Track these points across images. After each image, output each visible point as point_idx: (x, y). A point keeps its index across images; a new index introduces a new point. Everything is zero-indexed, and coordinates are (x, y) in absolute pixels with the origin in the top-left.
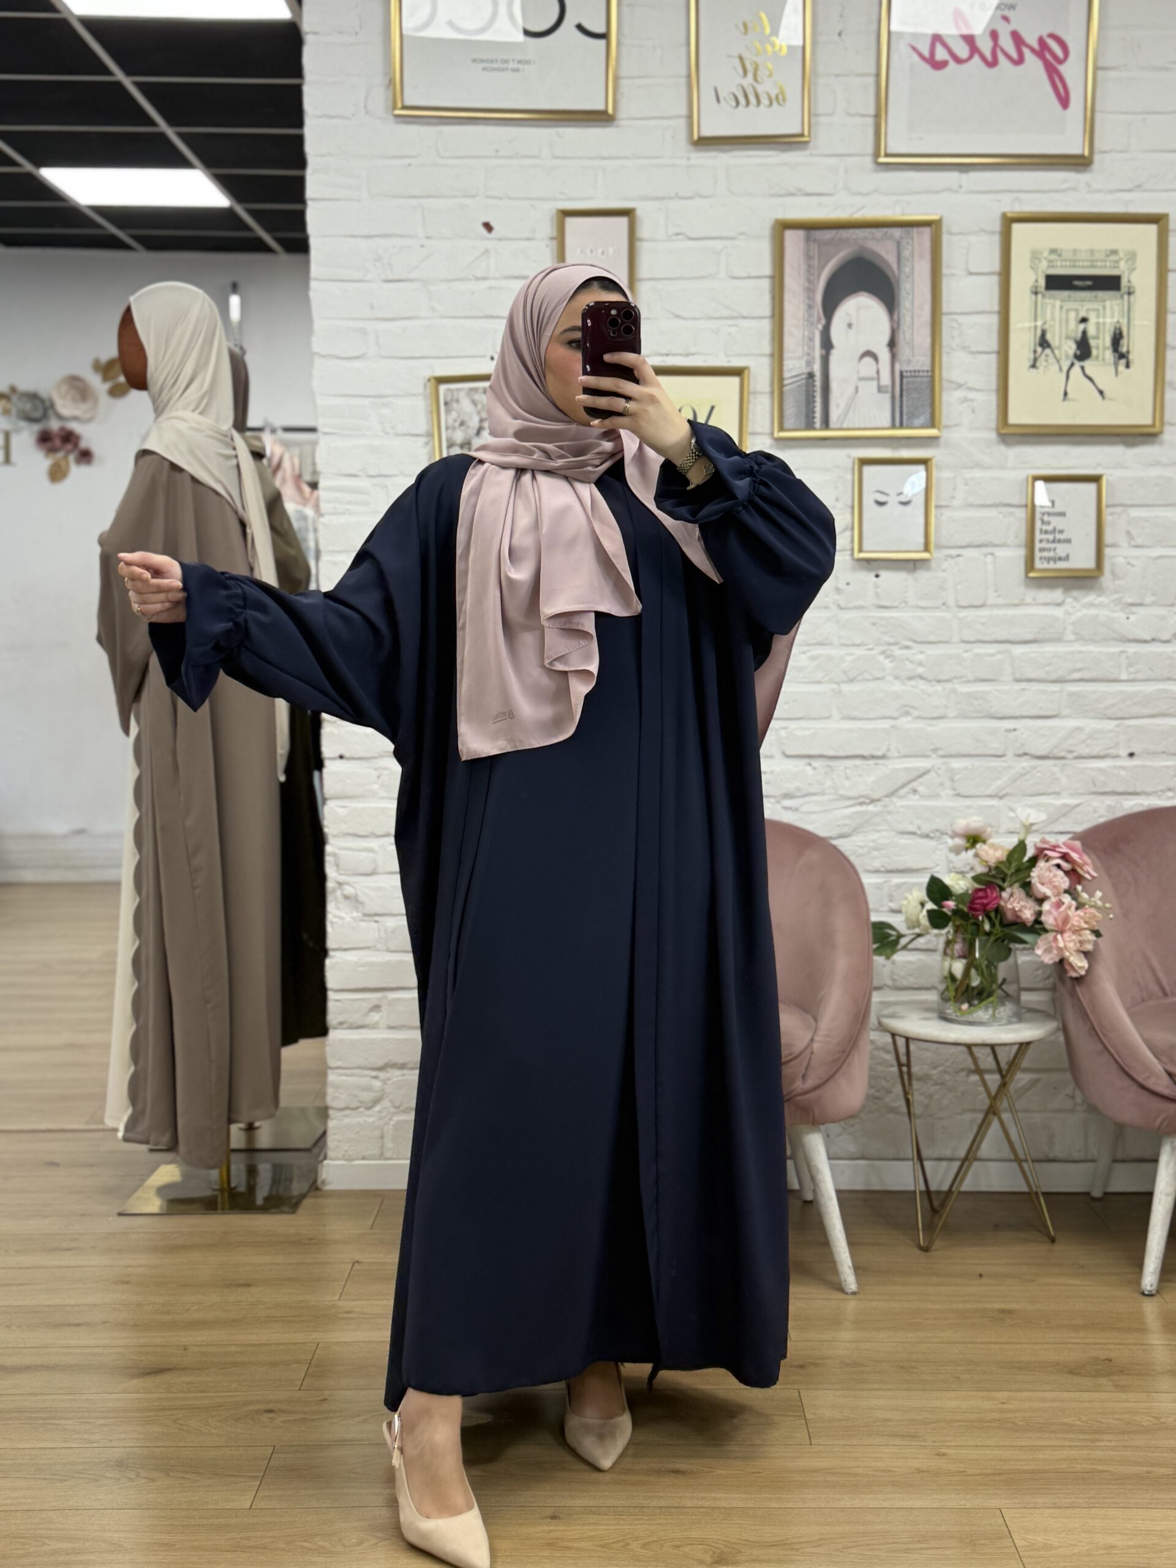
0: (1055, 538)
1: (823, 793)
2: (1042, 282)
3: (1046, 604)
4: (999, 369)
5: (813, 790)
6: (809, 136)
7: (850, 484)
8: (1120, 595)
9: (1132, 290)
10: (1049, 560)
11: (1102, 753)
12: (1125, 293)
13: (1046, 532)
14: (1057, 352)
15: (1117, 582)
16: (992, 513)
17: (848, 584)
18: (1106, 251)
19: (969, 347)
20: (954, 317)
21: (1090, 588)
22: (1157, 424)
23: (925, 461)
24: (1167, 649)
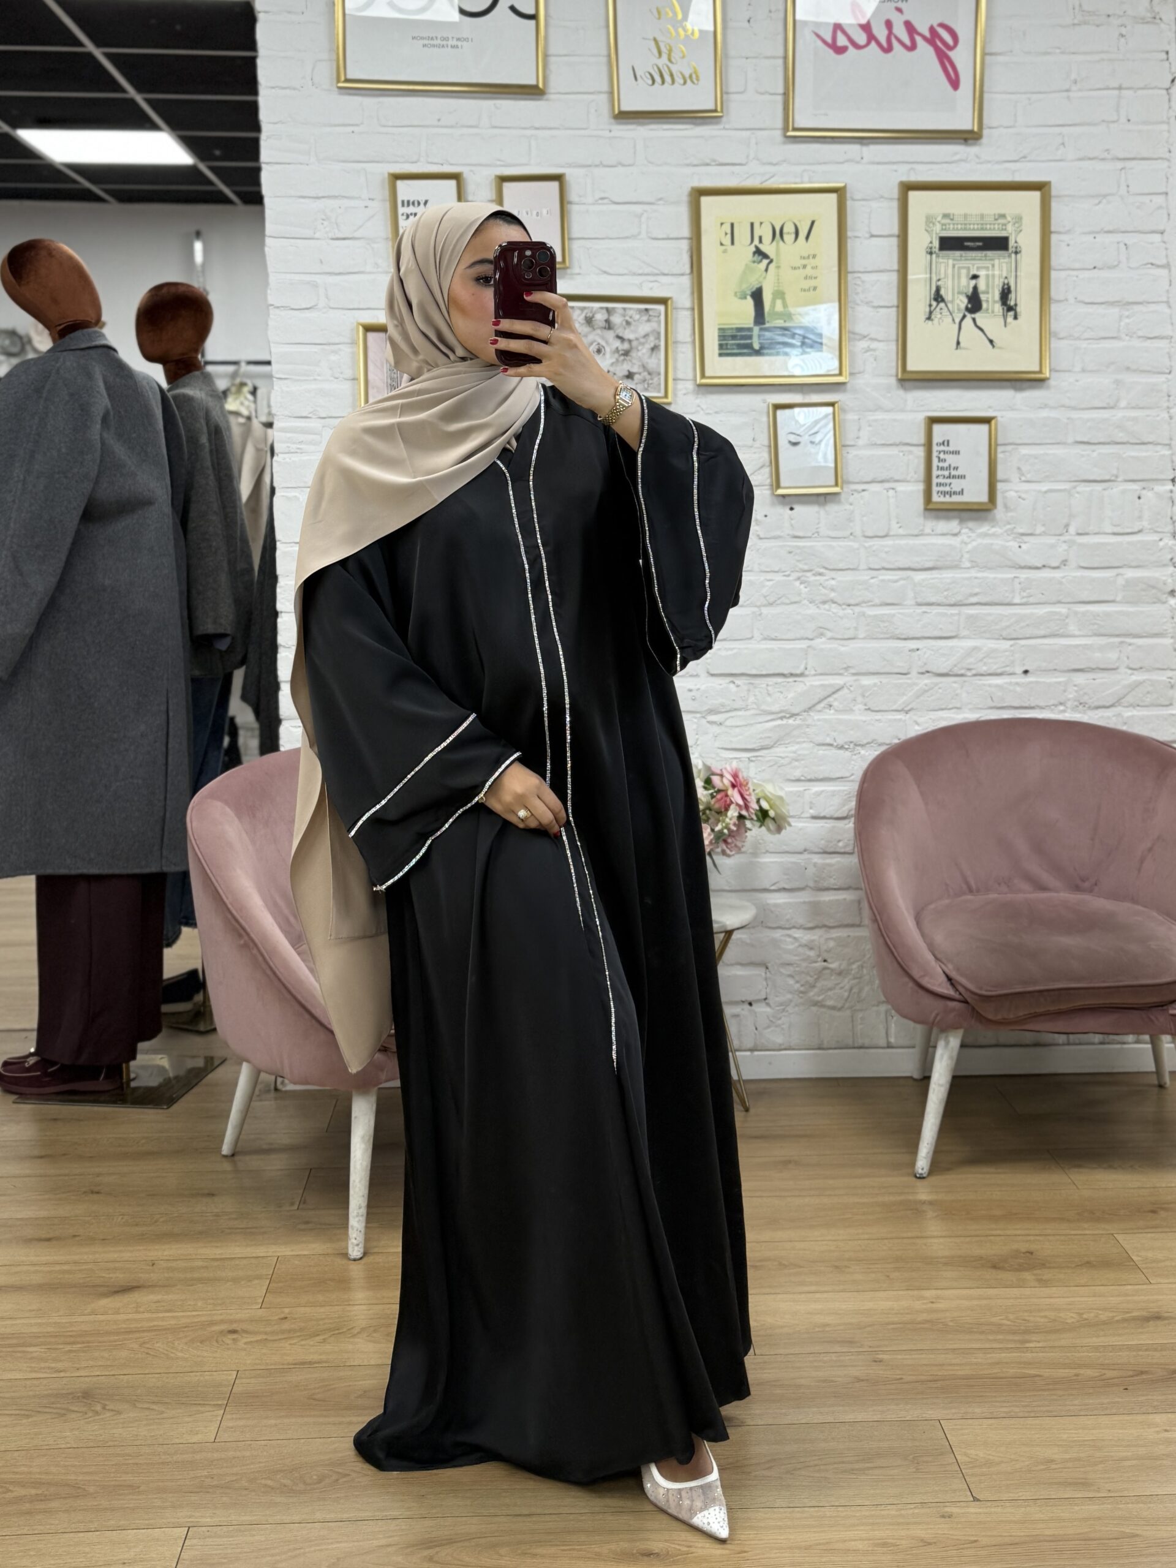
0: (950, 474)
1: (746, 710)
2: (936, 244)
3: (943, 535)
4: (898, 322)
5: (736, 705)
6: (722, 111)
7: (765, 426)
8: (1013, 526)
9: (1018, 250)
10: (945, 493)
11: (999, 671)
12: (1012, 252)
13: (942, 469)
14: (950, 305)
15: (1010, 514)
16: (894, 451)
17: (766, 516)
18: (995, 215)
19: (872, 302)
20: (856, 275)
21: (985, 519)
22: (1044, 371)
23: (832, 404)
24: (1057, 574)
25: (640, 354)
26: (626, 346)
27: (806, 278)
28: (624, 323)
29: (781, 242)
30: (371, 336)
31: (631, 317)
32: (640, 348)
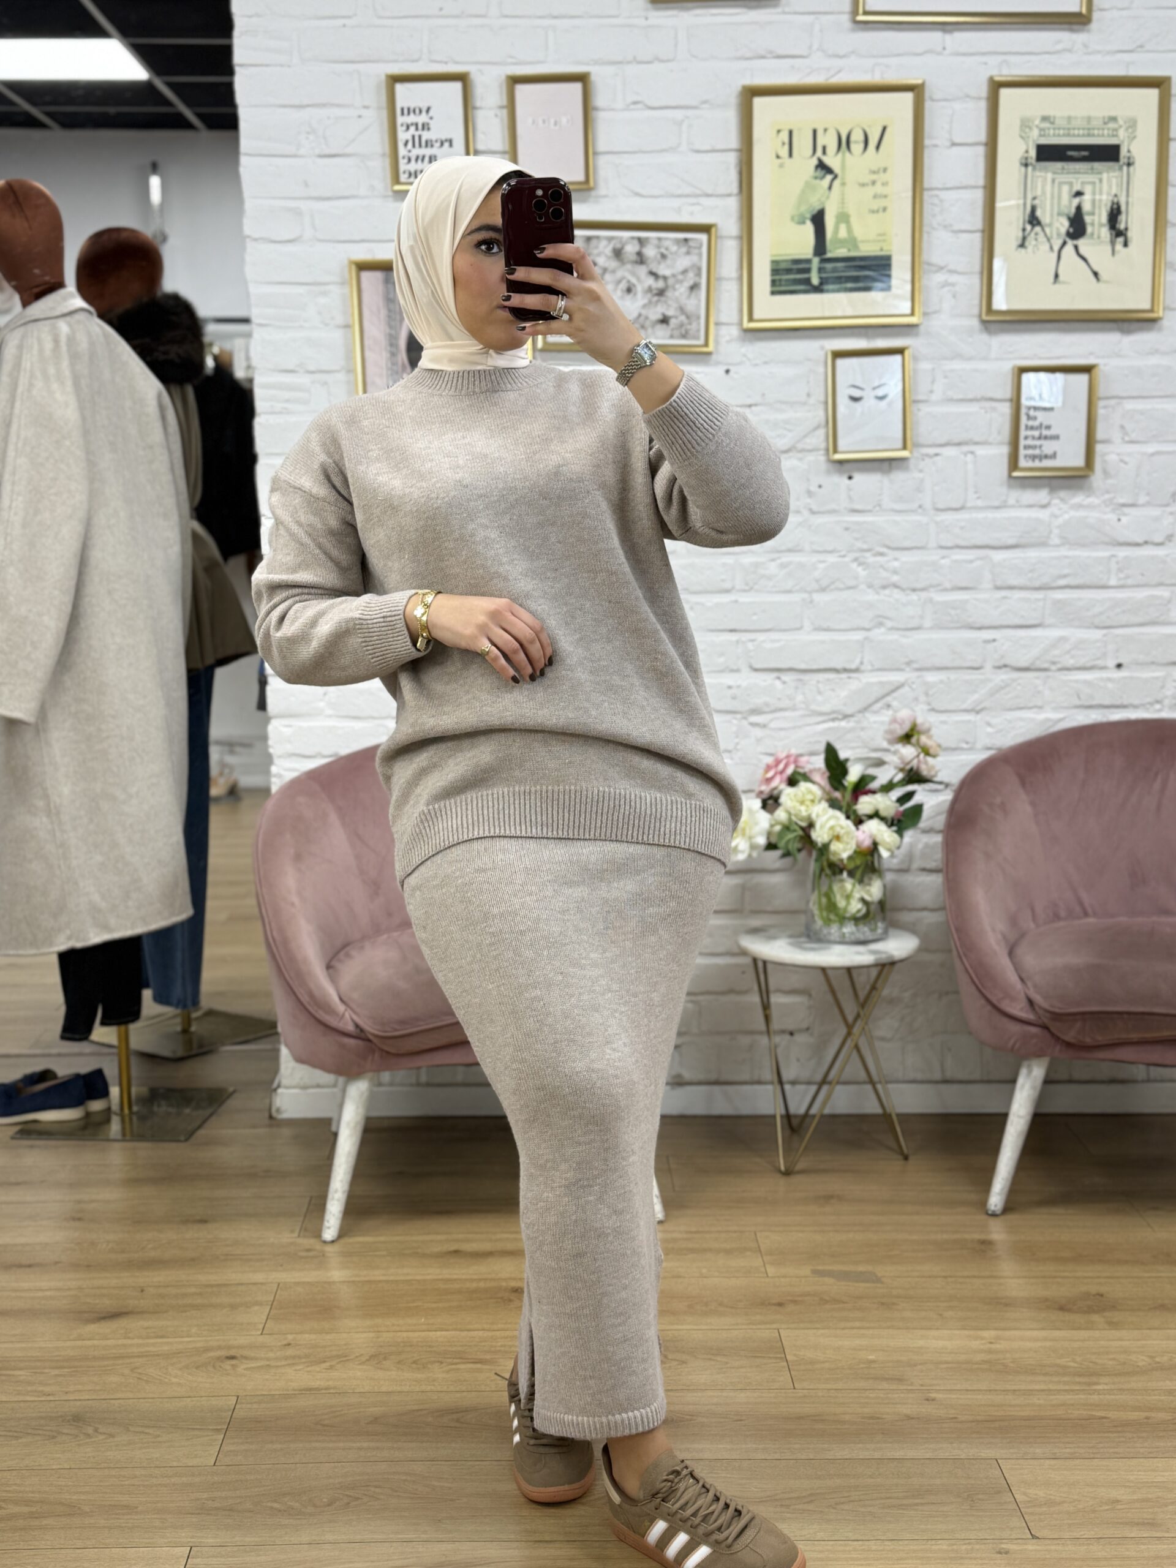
0: (1041, 434)
1: (794, 708)
2: (1033, 153)
3: (1030, 506)
4: (983, 250)
5: (781, 705)
7: (822, 378)
8: (1112, 495)
9: (1131, 161)
10: (1034, 458)
11: (1089, 665)
12: (1124, 164)
13: (1032, 428)
14: (1047, 230)
15: (1110, 481)
16: (974, 408)
17: (820, 486)
18: (1104, 118)
19: (951, 225)
20: (936, 192)
21: (1080, 488)
22: (1156, 308)
23: (900, 351)
24: (1160, 552)
25: (677, 294)
26: (660, 284)
27: (875, 197)
28: (659, 256)
29: (847, 154)
30: (366, 276)
31: (667, 249)
32: (677, 286)
